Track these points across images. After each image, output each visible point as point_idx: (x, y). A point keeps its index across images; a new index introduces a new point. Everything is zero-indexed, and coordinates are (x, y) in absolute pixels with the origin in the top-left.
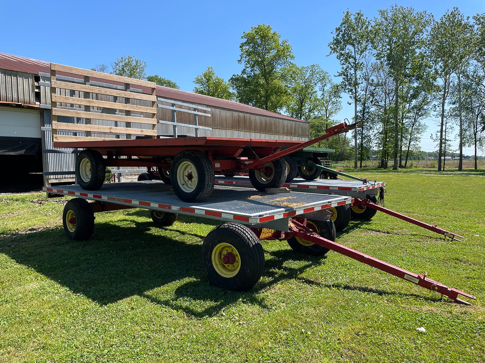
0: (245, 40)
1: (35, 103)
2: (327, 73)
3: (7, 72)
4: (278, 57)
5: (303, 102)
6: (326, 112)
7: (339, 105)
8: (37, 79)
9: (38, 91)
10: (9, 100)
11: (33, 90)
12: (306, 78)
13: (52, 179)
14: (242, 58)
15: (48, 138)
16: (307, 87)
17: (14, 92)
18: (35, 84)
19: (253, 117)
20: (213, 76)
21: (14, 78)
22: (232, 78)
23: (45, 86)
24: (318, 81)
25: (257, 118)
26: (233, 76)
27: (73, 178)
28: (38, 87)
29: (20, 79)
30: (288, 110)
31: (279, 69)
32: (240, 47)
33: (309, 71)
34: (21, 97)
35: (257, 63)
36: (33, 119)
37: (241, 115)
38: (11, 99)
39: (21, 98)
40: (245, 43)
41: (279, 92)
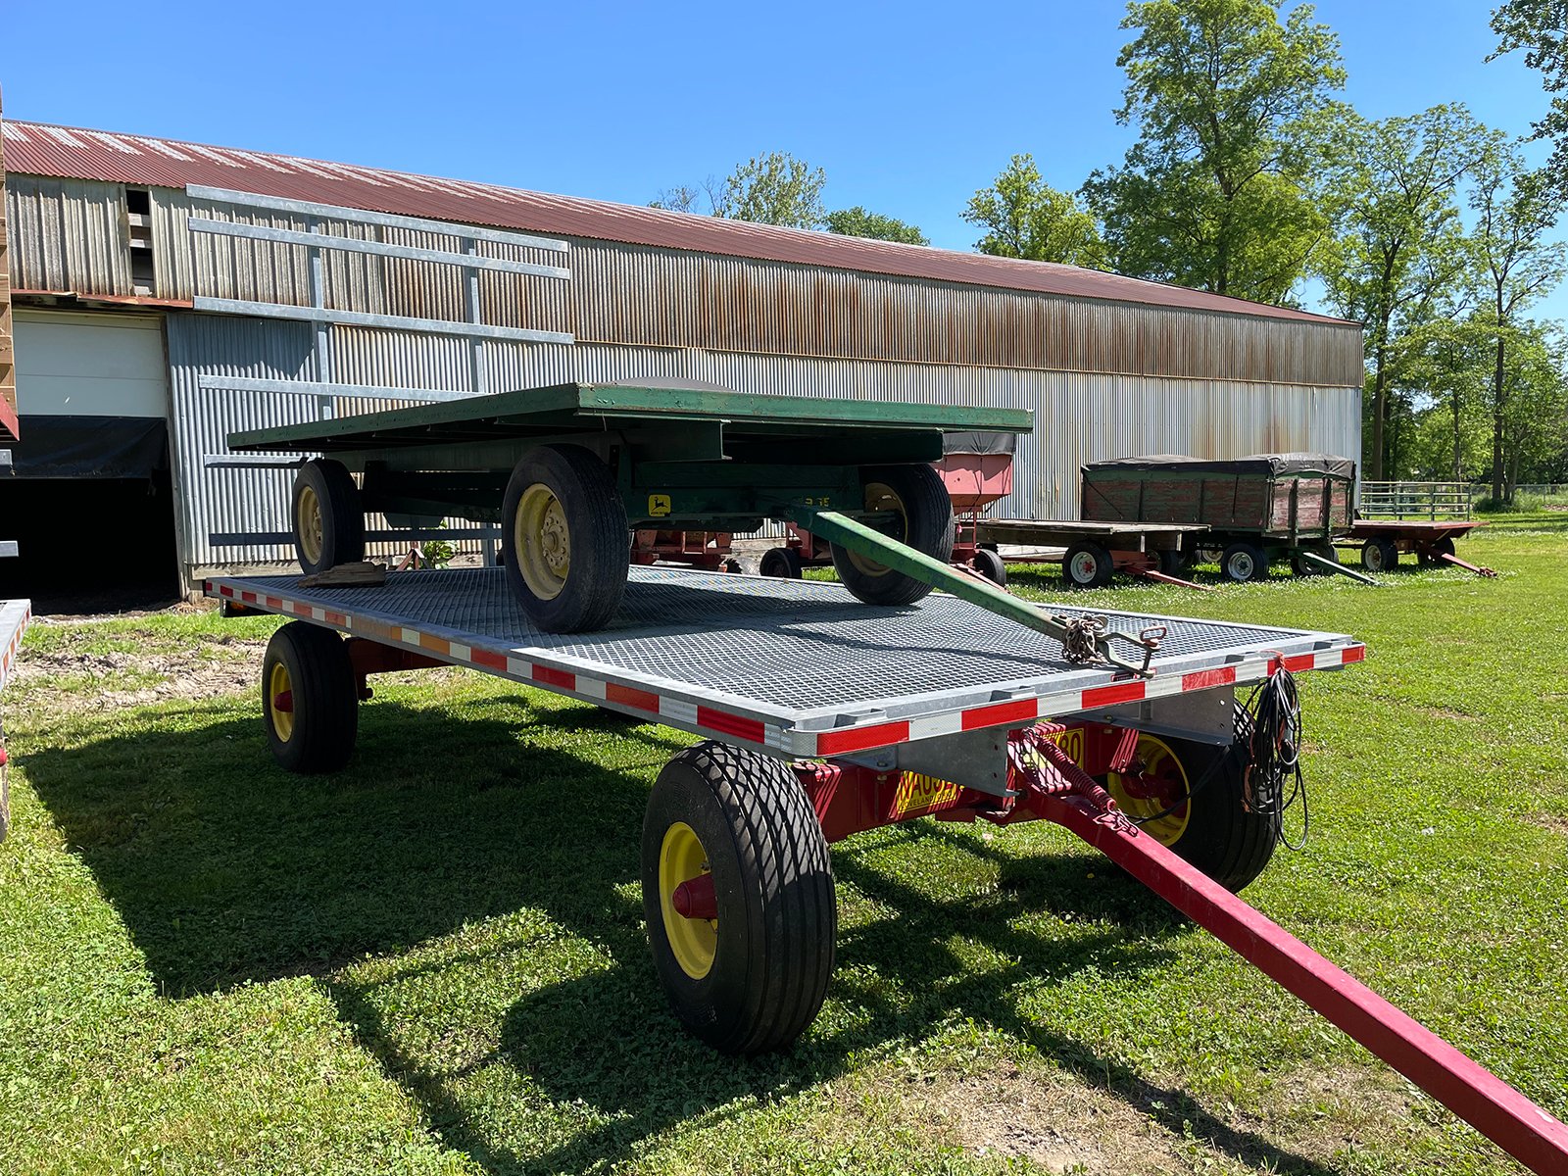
0: (1137, 34)
1: (132, 290)
2: (1503, 135)
3: (25, 184)
4: (1271, 84)
5: (1393, 257)
6: (1499, 289)
7: (1557, 259)
8: (138, 201)
9: (143, 246)
10: (29, 282)
11: (123, 244)
12: (1411, 159)
13: (205, 565)
14: (1130, 103)
15: (185, 419)
16: (1413, 198)
17: (50, 252)
18: (128, 222)
19: (1078, 313)
20: (1033, 188)
21: (48, 205)
22: (1088, 185)
23: (212, 234)
24: (1459, 169)
25: (1101, 313)
26: (1093, 175)
27: (286, 561)
28: (144, 232)
29: (71, 206)
30: (1336, 290)
31: (1275, 130)
32: (1118, 64)
33: (1422, 132)
34: (76, 271)
35: (1187, 115)
36: (137, 346)
37: (1025, 304)
38: (40, 278)
39: (78, 272)
40: (1139, 44)
41: (1276, 218)
